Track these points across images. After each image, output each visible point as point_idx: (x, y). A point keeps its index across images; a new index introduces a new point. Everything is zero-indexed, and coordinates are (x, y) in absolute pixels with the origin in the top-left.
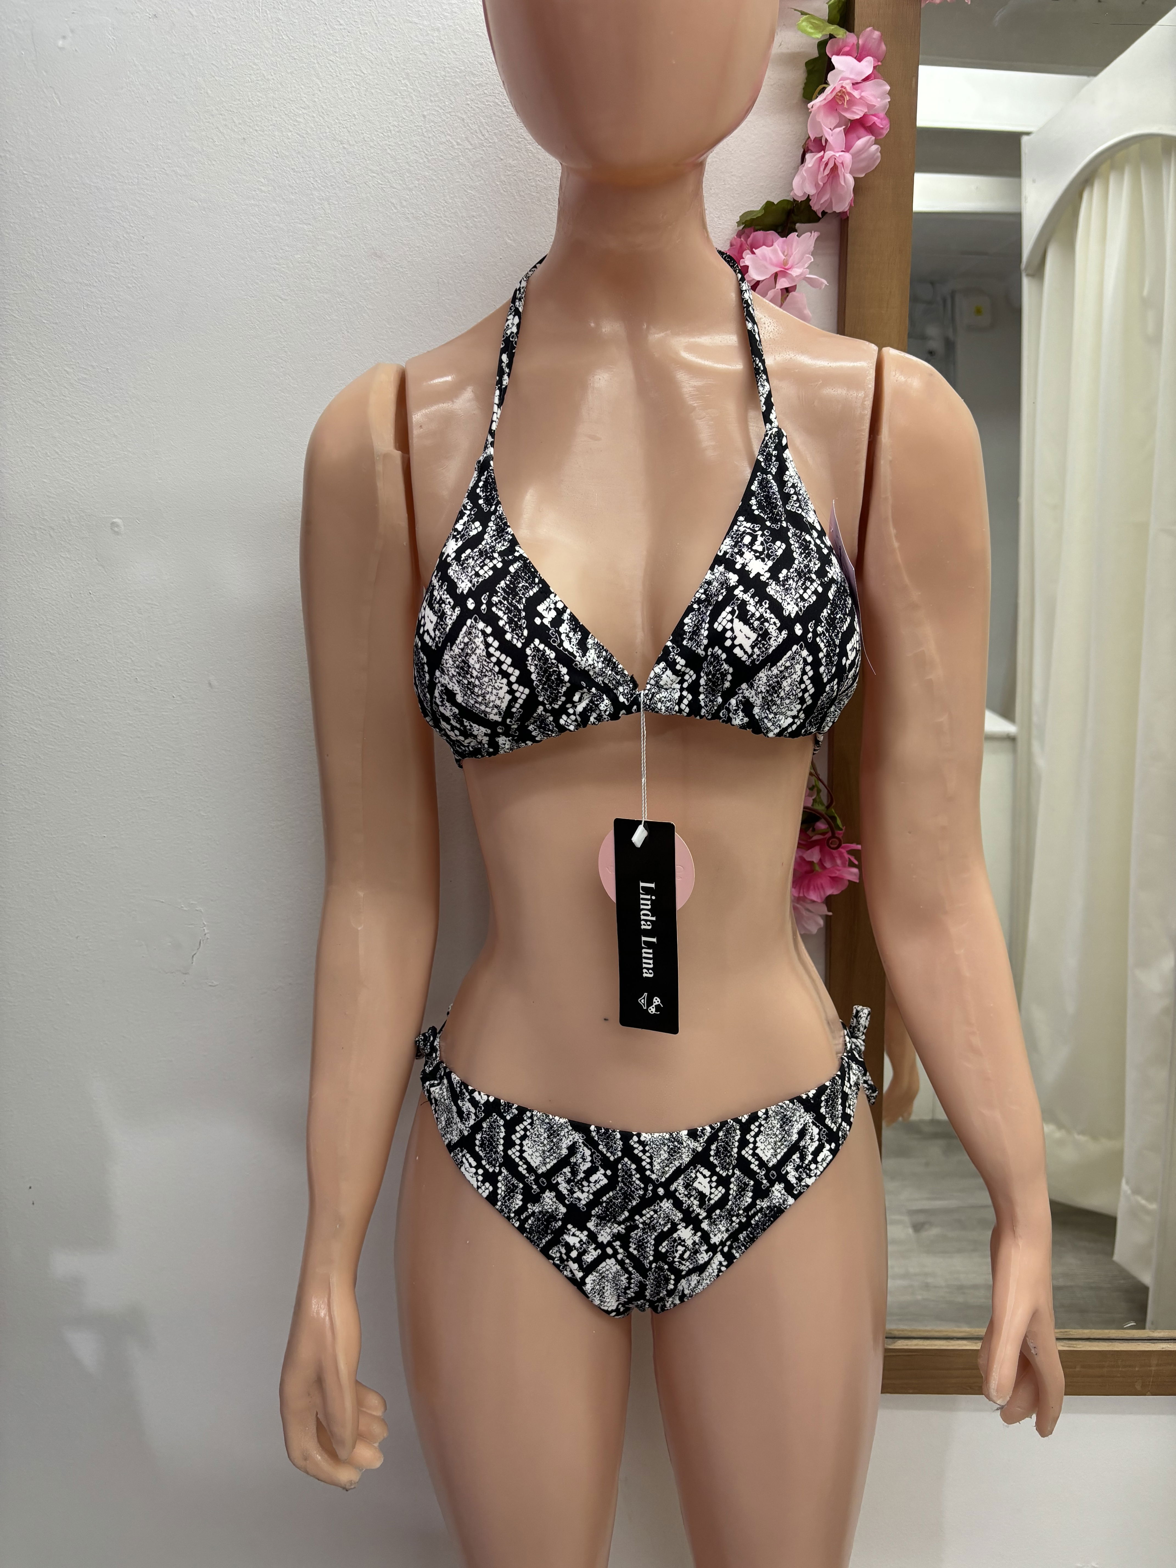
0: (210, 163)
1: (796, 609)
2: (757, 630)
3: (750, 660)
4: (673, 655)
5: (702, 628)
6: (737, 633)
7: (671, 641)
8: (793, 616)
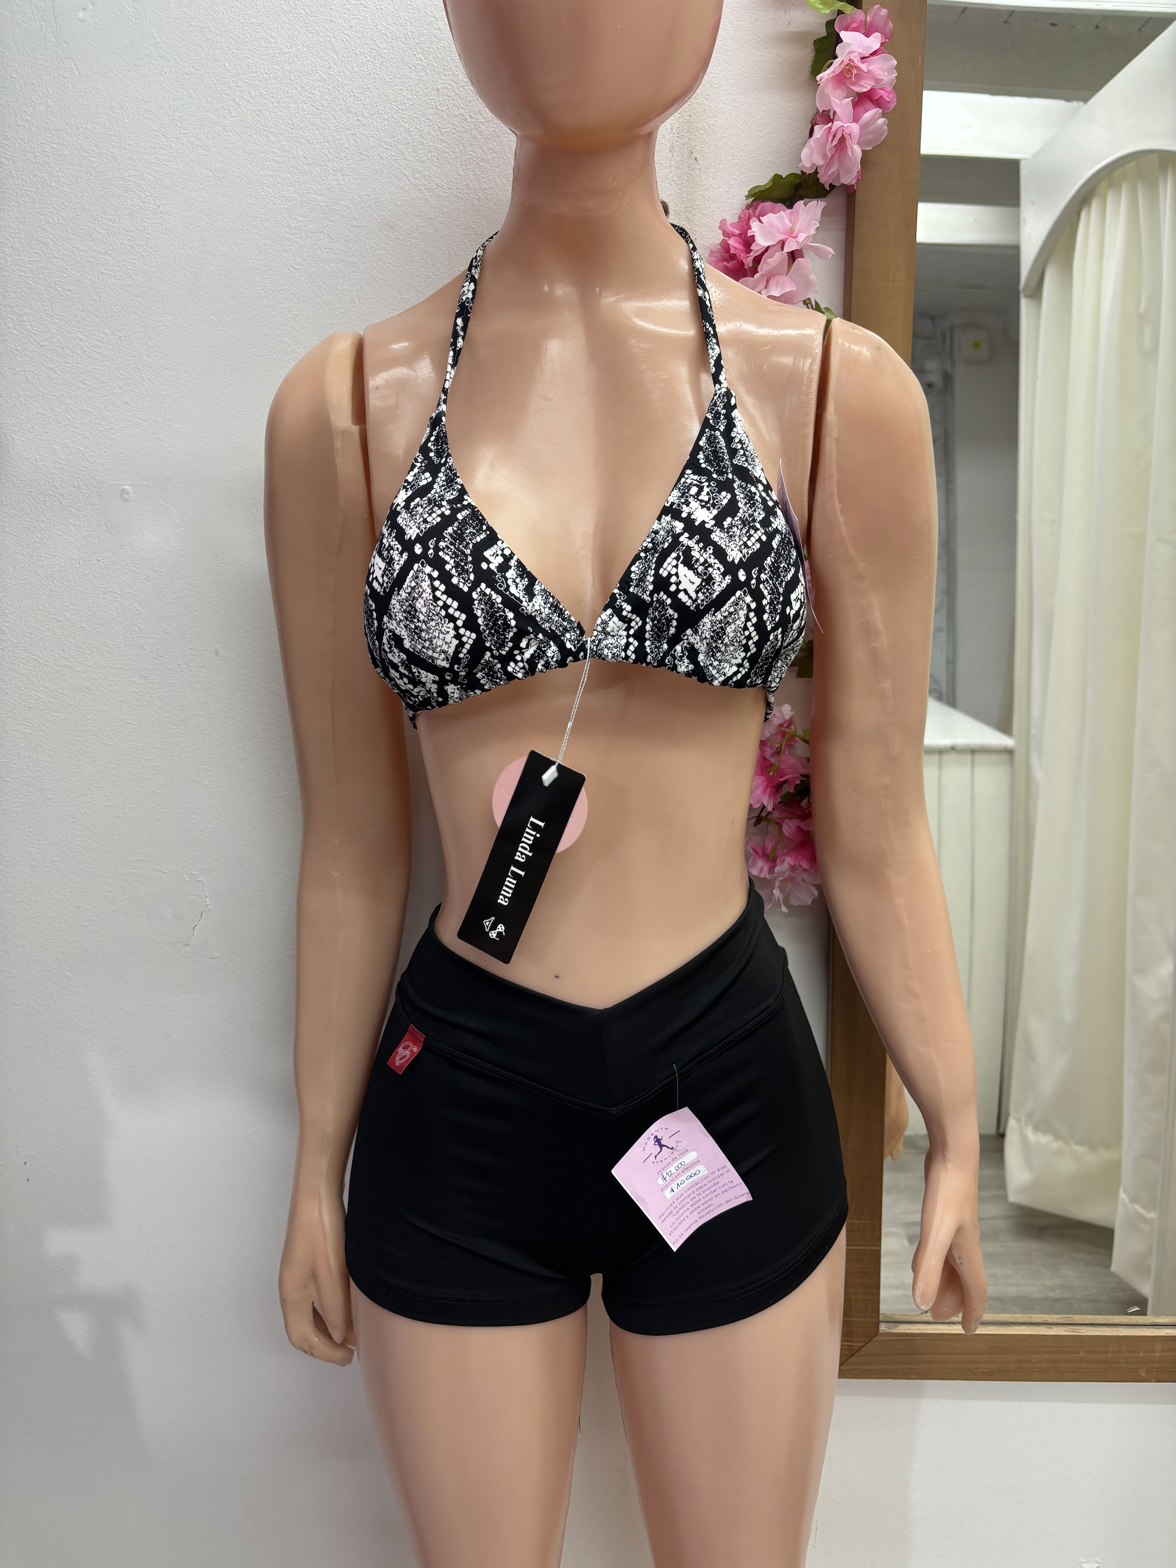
0: (225, 133)
1: (740, 555)
2: (701, 575)
3: (694, 605)
4: (620, 602)
5: (648, 575)
6: (682, 578)
7: (618, 588)
8: (736, 562)
